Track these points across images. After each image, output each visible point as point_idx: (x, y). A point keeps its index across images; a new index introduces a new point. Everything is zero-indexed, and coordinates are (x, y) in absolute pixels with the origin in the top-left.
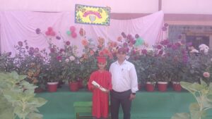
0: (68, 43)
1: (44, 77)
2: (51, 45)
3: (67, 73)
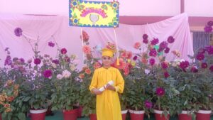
0: (64, 51)
1: (24, 103)
2: (36, 53)
3: (59, 96)
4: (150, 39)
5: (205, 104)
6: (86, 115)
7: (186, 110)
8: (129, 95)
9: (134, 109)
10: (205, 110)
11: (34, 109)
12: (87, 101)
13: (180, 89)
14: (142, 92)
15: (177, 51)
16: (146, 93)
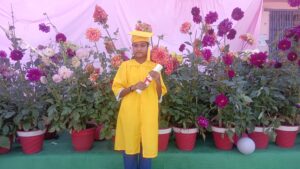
1: (5, 120)
4: (203, 14)
5: (289, 116)
6: (108, 138)
7: (261, 125)
8: (173, 106)
9: (181, 127)
10: (291, 125)
11: (22, 130)
12: (107, 117)
13: (253, 94)
14: (194, 100)
15: (248, 35)
16: (201, 102)
